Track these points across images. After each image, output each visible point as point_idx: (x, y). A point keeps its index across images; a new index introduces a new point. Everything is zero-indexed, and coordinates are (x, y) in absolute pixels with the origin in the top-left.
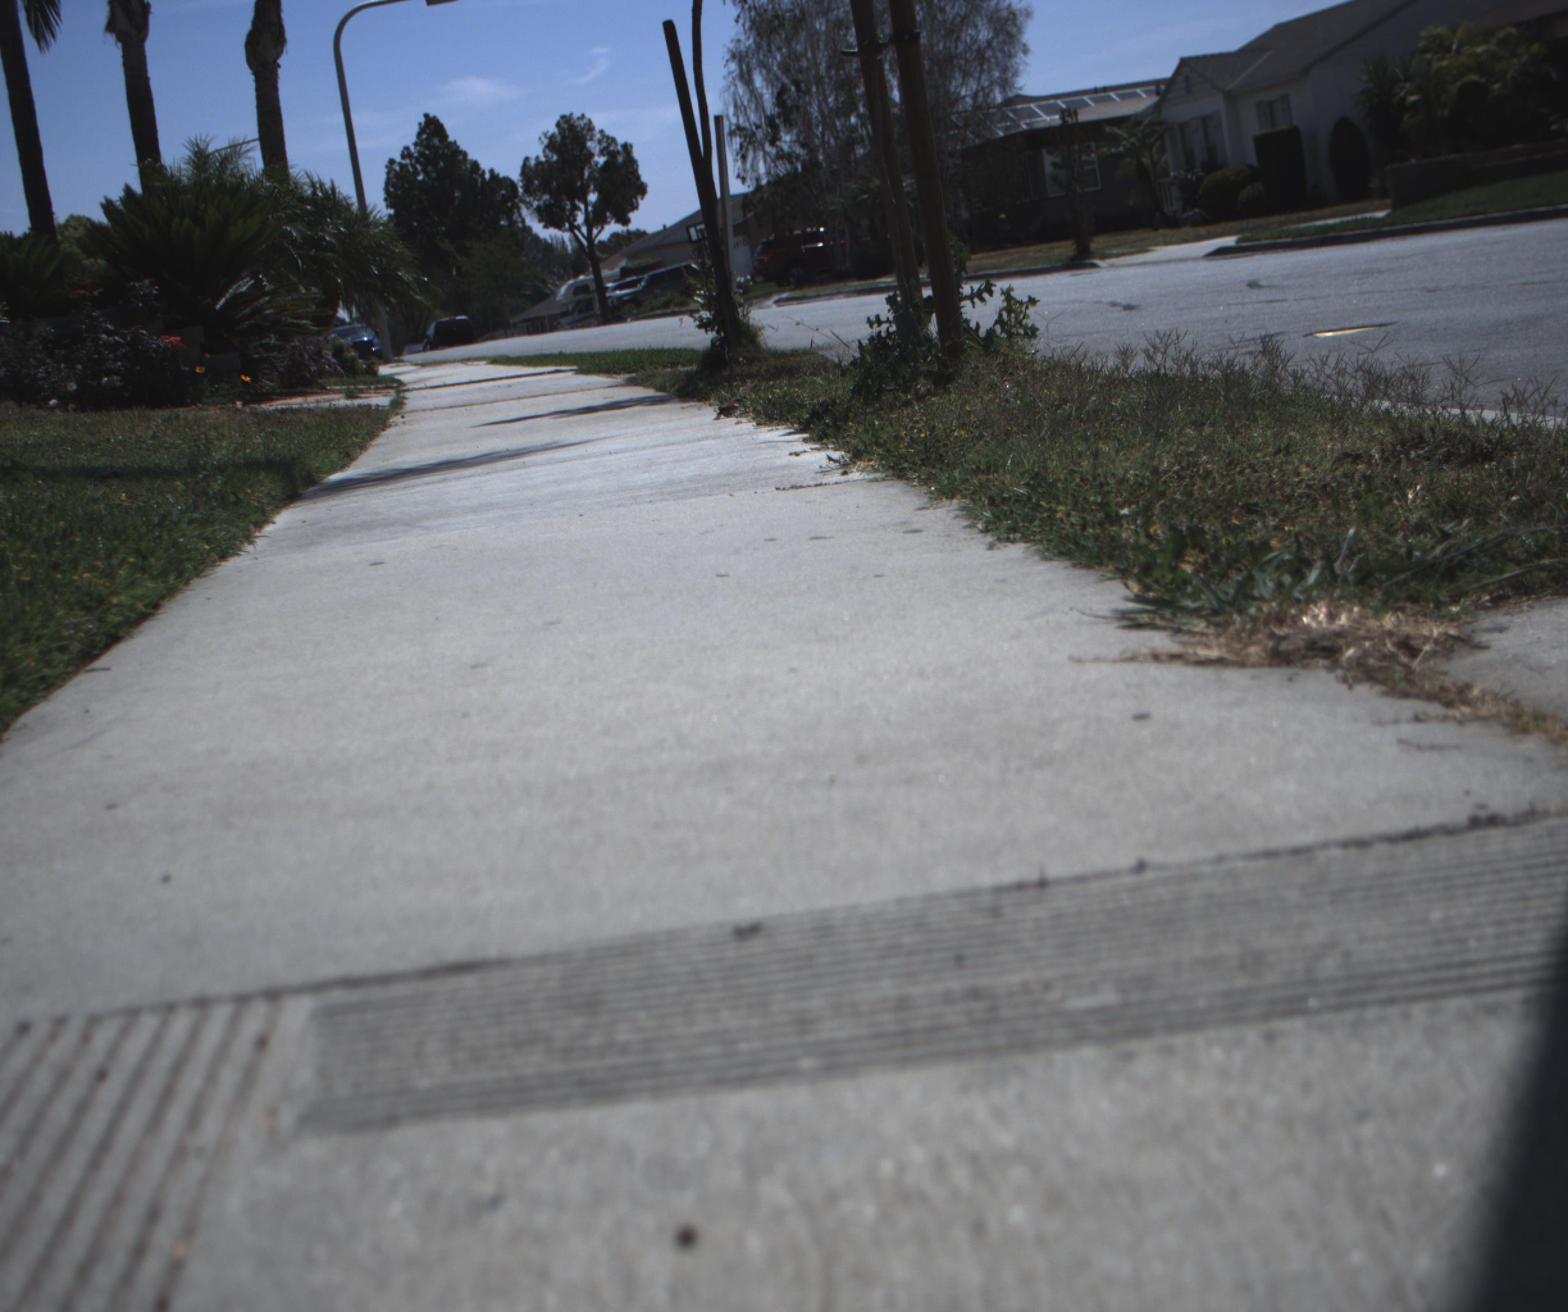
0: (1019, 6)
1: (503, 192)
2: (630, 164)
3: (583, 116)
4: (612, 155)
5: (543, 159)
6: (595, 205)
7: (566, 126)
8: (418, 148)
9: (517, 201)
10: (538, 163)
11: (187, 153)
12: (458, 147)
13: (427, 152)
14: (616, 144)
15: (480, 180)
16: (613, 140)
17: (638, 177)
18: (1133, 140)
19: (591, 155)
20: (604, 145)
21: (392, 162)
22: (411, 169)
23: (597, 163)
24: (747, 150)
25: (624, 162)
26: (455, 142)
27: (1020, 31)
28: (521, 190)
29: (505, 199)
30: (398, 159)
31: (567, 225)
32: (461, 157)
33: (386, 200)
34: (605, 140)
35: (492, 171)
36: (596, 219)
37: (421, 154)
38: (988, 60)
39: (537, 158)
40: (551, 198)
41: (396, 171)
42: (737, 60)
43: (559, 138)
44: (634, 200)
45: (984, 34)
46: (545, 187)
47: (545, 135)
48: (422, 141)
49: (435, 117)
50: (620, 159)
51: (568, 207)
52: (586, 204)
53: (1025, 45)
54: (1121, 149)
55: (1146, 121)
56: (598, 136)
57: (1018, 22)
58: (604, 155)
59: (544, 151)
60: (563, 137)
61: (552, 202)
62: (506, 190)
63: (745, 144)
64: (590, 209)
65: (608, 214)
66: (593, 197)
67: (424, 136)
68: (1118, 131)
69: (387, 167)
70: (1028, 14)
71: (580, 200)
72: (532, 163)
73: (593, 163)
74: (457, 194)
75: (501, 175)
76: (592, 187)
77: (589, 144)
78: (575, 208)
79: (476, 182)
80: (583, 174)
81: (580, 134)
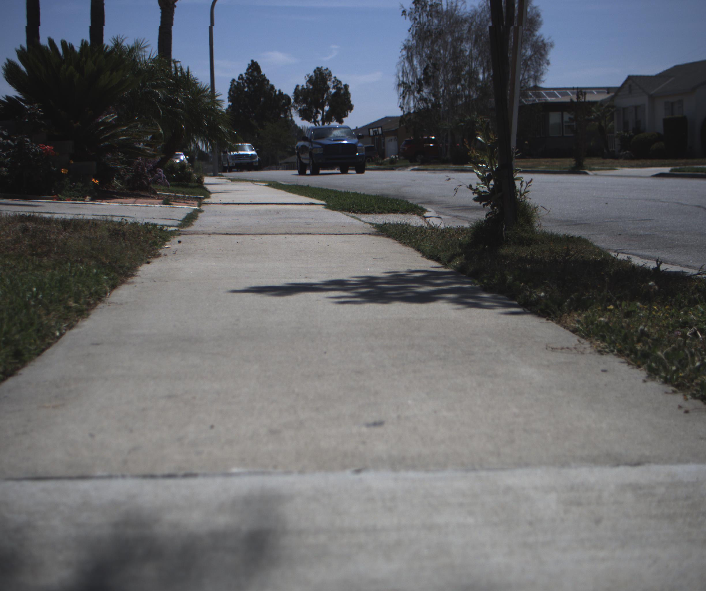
0: (548, 41)
1: (284, 101)
2: (347, 94)
3: (327, 69)
4: (339, 89)
5: (305, 87)
6: (327, 112)
7: (318, 73)
8: (247, 75)
9: (290, 106)
10: (303, 88)
12: (265, 77)
13: (251, 78)
14: (341, 84)
15: (274, 94)
16: (340, 82)
17: (350, 102)
18: (598, 113)
19: (328, 88)
20: (335, 84)
21: (234, 80)
22: (242, 85)
23: (331, 92)
24: (406, 94)
25: (344, 93)
26: (264, 75)
28: (292, 101)
29: (284, 105)
30: (237, 79)
31: (313, 120)
32: (266, 82)
33: (228, 98)
34: (336, 81)
35: (280, 91)
36: (327, 119)
37: (248, 78)
38: (529, 66)
40: (306, 106)
42: (406, 50)
43: (314, 78)
44: (346, 112)
45: (529, 53)
46: (305, 101)
47: (308, 75)
48: (249, 73)
49: (256, 62)
50: (342, 92)
51: (314, 111)
52: (323, 111)
54: (592, 117)
55: (606, 105)
56: (333, 79)
57: (546, 49)
58: (335, 89)
59: (306, 83)
60: (316, 78)
61: (307, 108)
62: (286, 100)
63: (405, 91)
64: (325, 113)
65: (333, 117)
66: (327, 108)
67: (250, 70)
71: (320, 109)
73: (329, 92)
74: (262, 99)
75: (284, 93)
76: (327, 103)
77: (328, 83)
78: (318, 112)
79: (272, 94)
80: (324, 97)
81: (325, 77)
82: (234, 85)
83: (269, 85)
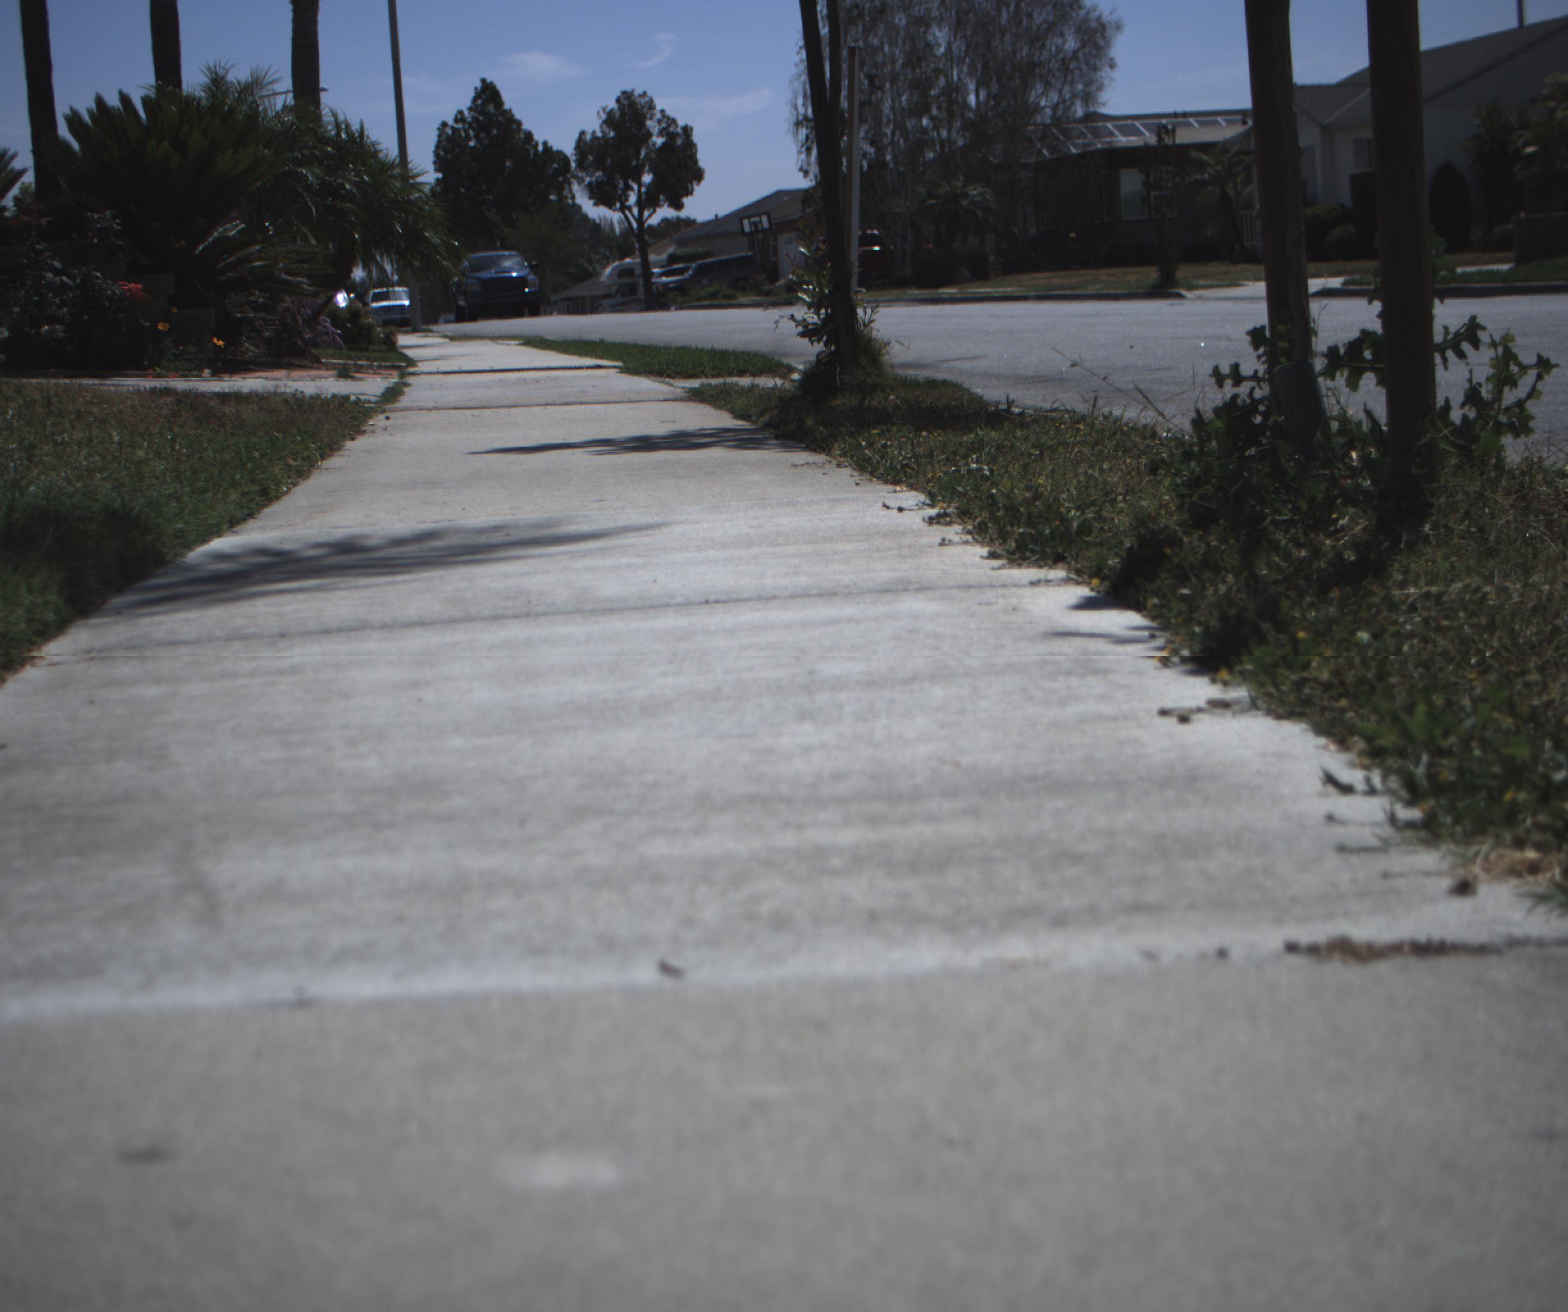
0: (1109, 18)
1: (555, 165)
2: (689, 147)
3: (644, 94)
4: (671, 137)
5: (599, 134)
6: (648, 187)
7: (626, 103)
8: (472, 113)
9: (568, 176)
10: (594, 138)
11: (204, 79)
12: (513, 116)
13: (481, 118)
14: (677, 126)
15: (532, 151)
16: (674, 121)
17: (696, 162)
18: (1218, 168)
19: (650, 135)
20: (664, 125)
21: (444, 124)
22: (463, 134)
23: (654, 144)
24: (813, 142)
25: (683, 144)
26: (510, 110)
27: (1108, 43)
28: (573, 165)
29: (557, 172)
30: (451, 122)
31: (618, 205)
32: (515, 127)
33: (435, 163)
34: (665, 120)
35: (545, 143)
36: (649, 201)
37: (475, 119)
38: (1072, 72)
39: (594, 133)
40: (604, 175)
41: (447, 134)
43: (617, 114)
44: (689, 185)
45: (1071, 44)
46: (599, 164)
47: (604, 109)
48: (476, 106)
49: (491, 83)
50: (679, 142)
51: (621, 185)
52: (640, 185)
53: (1112, 59)
54: (1206, 175)
55: (1234, 149)
56: (658, 116)
57: (1107, 35)
58: (662, 136)
59: (601, 126)
60: (623, 114)
61: (605, 179)
62: (559, 164)
63: (811, 136)
64: (643, 190)
65: (662, 197)
66: (647, 178)
67: (480, 102)
68: (1205, 157)
69: (439, 129)
70: (1119, 27)
71: (634, 180)
72: (588, 137)
73: (650, 143)
74: (508, 164)
75: (555, 148)
76: (647, 168)
77: (649, 123)
78: (628, 188)
79: (528, 152)
80: (639, 154)
81: (640, 112)
82: (445, 136)
83: (522, 132)
